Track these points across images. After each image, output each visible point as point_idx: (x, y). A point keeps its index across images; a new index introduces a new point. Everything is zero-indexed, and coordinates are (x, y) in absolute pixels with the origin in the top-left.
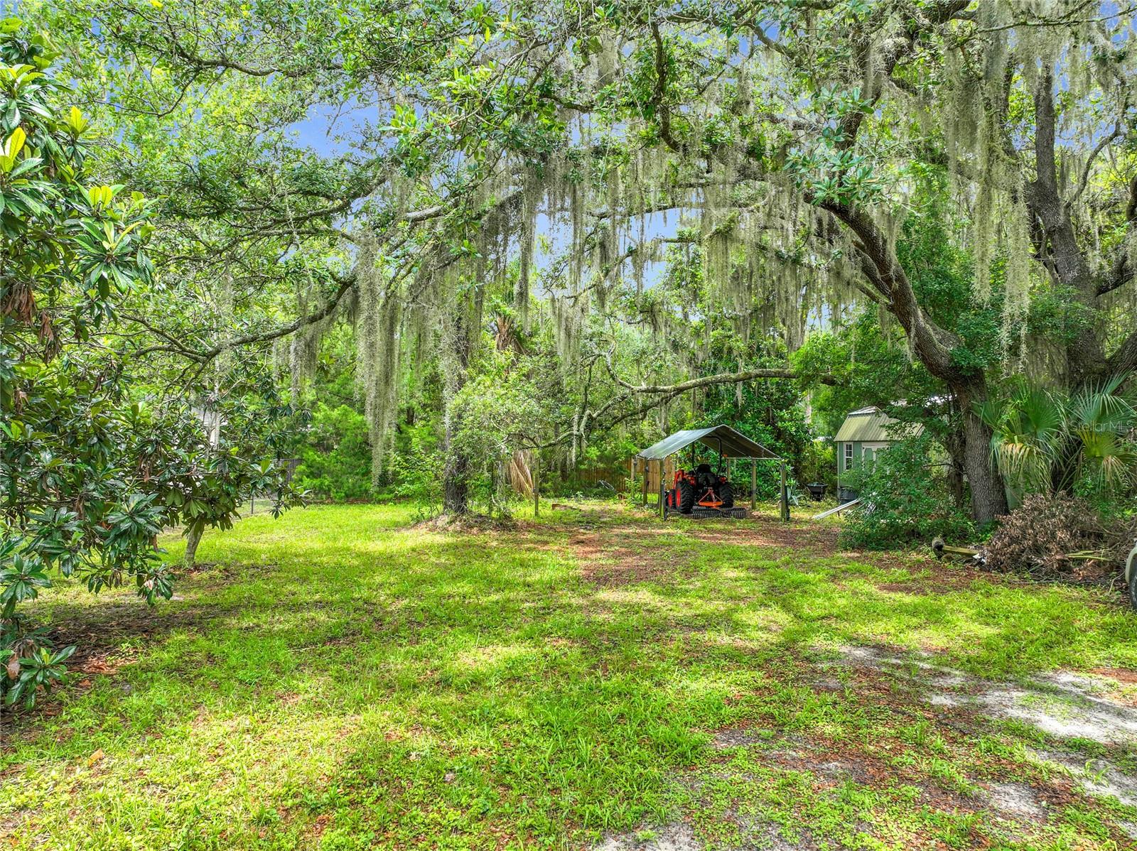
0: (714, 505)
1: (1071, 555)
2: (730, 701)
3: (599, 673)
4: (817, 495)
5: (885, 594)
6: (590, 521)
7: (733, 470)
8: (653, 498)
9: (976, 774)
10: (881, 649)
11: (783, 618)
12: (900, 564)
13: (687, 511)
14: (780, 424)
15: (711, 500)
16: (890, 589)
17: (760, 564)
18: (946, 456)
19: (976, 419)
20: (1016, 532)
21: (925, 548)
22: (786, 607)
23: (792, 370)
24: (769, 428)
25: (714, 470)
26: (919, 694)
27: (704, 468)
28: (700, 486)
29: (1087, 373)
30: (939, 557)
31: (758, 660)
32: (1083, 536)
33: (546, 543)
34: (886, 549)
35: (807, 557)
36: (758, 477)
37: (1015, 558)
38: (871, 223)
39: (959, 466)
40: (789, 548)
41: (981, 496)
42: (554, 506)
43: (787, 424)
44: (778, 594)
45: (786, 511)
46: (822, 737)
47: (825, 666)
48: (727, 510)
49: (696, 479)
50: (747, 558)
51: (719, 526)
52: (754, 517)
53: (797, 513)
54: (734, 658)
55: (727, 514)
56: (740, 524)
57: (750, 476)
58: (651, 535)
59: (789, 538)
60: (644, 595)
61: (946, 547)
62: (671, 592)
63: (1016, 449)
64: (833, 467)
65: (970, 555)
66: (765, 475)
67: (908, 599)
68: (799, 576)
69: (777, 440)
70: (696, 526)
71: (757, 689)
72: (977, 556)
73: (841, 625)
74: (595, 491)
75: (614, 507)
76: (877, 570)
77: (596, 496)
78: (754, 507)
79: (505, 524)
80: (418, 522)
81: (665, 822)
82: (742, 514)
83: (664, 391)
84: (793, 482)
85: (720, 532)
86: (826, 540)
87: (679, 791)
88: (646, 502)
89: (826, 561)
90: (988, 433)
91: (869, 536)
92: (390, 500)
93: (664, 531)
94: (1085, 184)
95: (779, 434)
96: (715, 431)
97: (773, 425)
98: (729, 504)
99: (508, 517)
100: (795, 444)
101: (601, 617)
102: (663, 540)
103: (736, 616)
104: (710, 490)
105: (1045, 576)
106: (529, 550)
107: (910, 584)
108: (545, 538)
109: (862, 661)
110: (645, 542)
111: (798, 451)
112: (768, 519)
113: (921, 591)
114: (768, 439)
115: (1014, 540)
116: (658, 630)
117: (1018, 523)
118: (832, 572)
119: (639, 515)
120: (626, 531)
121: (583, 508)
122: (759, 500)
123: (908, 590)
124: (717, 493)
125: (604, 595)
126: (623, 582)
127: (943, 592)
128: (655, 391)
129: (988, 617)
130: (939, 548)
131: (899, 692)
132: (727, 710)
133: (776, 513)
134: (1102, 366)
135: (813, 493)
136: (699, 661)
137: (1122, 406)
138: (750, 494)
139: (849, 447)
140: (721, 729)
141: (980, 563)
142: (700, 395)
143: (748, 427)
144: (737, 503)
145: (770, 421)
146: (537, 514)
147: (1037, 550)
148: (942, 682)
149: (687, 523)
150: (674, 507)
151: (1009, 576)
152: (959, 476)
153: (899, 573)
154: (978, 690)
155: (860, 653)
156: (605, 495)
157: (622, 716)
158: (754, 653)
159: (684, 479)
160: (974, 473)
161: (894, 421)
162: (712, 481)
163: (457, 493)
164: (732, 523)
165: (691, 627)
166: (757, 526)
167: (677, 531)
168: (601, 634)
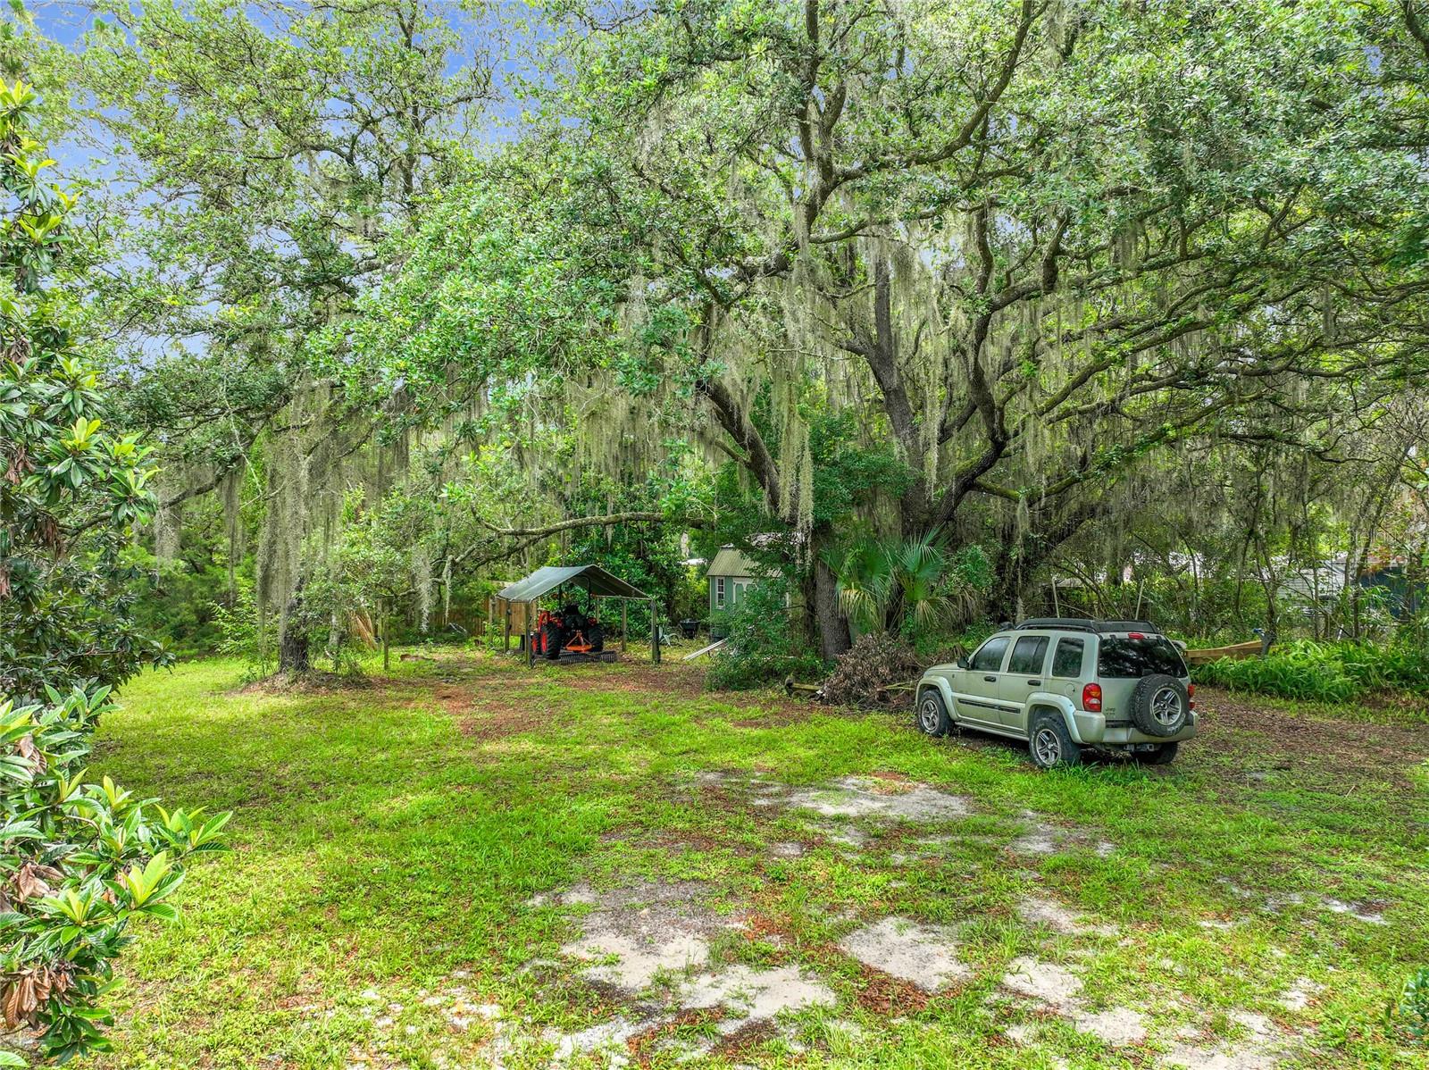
0: (583, 649)
1: (888, 687)
2: (609, 816)
3: (503, 807)
4: (690, 632)
5: (738, 730)
6: (450, 673)
7: (602, 610)
8: (515, 641)
9: (770, 839)
10: (726, 772)
11: (652, 755)
12: (755, 702)
13: (554, 655)
14: (651, 557)
15: (580, 644)
16: (744, 726)
17: (631, 709)
18: (801, 599)
19: (824, 566)
20: (849, 669)
21: (779, 686)
22: (653, 746)
23: (663, 515)
24: (640, 561)
25: (582, 609)
26: (747, 800)
27: (572, 609)
28: (568, 628)
29: (914, 523)
30: (790, 694)
31: (632, 788)
32: (903, 669)
33: (410, 700)
34: (747, 688)
35: (675, 700)
36: (629, 615)
37: (848, 692)
38: (728, 396)
39: (811, 608)
40: (658, 693)
41: (829, 635)
42: (403, 657)
43: (659, 557)
44: (648, 735)
45: (657, 653)
46: (675, 830)
47: (682, 788)
48: (597, 654)
49: (563, 621)
50: (619, 704)
51: (590, 673)
52: (624, 660)
53: (669, 654)
54: (610, 788)
55: (596, 660)
56: (611, 668)
57: (620, 614)
58: (520, 686)
59: (659, 682)
60: (527, 745)
61: (796, 685)
62: (551, 740)
63: (852, 594)
64: (705, 600)
65: (814, 691)
66: (636, 614)
67: (757, 732)
68: (665, 719)
69: (648, 575)
70: (566, 674)
71: (630, 807)
72: (819, 692)
73: (698, 757)
74: (446, 636)
75: (472, 655)
76: (735, 709)
77: (448, 641)
78: (624, 650)
79: (357, 681)
80: (249, 682)
81: (571, 883)
82: (612, 658)
83: (533, 533)
84: (665, 619)
85: (590, 678)
86: (692, 682)
87: (577, 865)
88: (507, 649)
89: (692, 703)
90: (833, 579)
91: (732, 677)
92: (191, 657)
93: (533, 680)
94: (916, 347)
95: (650, 568)
96: (586, 571)
97: (644, 558)
98: (598, 647)
99: (359, 674)
100: (668, 577)
101: (491, 766)
102: (533, 691)
103: (611, 757)
104: (579, 633)
105: (866, 706)
106: (394, 708)
107: (760, 720)
108: (406, 694)
109: (710, 782)
110: (516, 693)
111: (670, 586)
112: (638, 663)
113: (767, 725)
114: (639, 573)
115: (847, 676)
116: (546, 772)
117: (852, 661)
118: (695, 713)
119: (503, 664)
120: (493, 683)
121: (435, 656)
122: (629, 640)
123: (758, 725)
124: (586, 636)
125: (487, 747)
126: (503, 734)
127: (784, 724)
128: (523, 533)
129: (811, 743)
130: (789, 685)
131: (733, 799)
132: (607, 821)
133: (647, 655)
134: (926, 516)
135: (685, 630)
136: (583, 792)
137: (935, 557)
138: (621, 634)
139: (721, 582)
140: (604, 833)
141: (822, 698)
142: (570, 534)
143: (618, 561)
144: (607, 645)
145: (641, 554)
146: (386, 667)
147: (865, 684)
148: (765, 791)
149: (555, 670)
150: (539, 652)
151: (843, 708)
152: (812, 617)
153: (753, 711)
154: (789, 794)
155: (711, 777)
156: (458, 641)
157: (529, 833)
158: (627, 783)
159: (549, 622)
160: (823, 613)
161: (757, 564)
162: (580, 622)
163: (297, 649)
164: (602, 668)
165: (573, 769)
166: (627, 670)
167: (546, 680)
168: (496, 779)
